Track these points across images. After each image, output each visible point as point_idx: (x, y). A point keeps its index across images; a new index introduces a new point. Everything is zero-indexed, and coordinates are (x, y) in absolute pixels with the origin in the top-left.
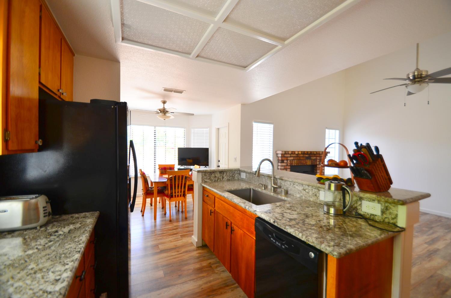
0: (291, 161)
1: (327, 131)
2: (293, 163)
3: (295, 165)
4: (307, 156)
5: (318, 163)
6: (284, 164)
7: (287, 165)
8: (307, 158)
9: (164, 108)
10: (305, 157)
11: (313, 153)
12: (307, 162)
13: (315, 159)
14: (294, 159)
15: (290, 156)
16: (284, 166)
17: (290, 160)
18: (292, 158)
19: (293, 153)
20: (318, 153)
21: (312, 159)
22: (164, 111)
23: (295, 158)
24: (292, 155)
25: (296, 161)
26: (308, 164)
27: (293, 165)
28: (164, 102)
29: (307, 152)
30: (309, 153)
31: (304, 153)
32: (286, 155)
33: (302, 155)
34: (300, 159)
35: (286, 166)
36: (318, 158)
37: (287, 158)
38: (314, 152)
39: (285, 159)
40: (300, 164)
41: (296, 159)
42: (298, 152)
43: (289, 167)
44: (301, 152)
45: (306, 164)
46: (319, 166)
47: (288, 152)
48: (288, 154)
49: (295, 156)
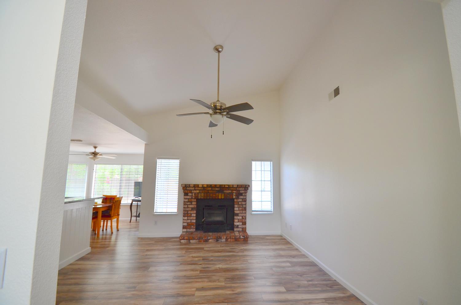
0: (197, 194)
1: (254, 163)
2: (199, 195)
3: (202, 198)
4: (217, 189)
5: (234, 197)
6: (188, 197)
7: (192, 198)
8: (219, 192)
9: (95, 151)
10: (215, 190)
11: (223, 186)
12: (218, 196)
13: (230, 192)
14: (200, 192)
15: (194, 189)
16: (188, 199)
17: (195, 193)
18: (198, 191)
19: (196, 186)
20: (232, 186)
21: (226, 193)
22: (95, 154)
23: (201, 191)
24: (196, 188)
25: (202, 194)
26: (220, 197)
27: (199, 198)
28: (95, 147)
29: (216, 185)
30: (218, 186)
31: (210, 186)
32: (188, 188)
33: (210, 189)
34: (208, 192)
35: (190, 199)
36: (235, 192)
37: (191, 191)
38: (225, 185)
39: (188, 192)
40: (208, 198)
41: (203, 192)
42: (203, 185)
43: (195, 200)
44: (207, 185)
45: (216, 198)
46: (238, 200)
47: (189, 185)
48: (190, 187)
49: (200, 189)
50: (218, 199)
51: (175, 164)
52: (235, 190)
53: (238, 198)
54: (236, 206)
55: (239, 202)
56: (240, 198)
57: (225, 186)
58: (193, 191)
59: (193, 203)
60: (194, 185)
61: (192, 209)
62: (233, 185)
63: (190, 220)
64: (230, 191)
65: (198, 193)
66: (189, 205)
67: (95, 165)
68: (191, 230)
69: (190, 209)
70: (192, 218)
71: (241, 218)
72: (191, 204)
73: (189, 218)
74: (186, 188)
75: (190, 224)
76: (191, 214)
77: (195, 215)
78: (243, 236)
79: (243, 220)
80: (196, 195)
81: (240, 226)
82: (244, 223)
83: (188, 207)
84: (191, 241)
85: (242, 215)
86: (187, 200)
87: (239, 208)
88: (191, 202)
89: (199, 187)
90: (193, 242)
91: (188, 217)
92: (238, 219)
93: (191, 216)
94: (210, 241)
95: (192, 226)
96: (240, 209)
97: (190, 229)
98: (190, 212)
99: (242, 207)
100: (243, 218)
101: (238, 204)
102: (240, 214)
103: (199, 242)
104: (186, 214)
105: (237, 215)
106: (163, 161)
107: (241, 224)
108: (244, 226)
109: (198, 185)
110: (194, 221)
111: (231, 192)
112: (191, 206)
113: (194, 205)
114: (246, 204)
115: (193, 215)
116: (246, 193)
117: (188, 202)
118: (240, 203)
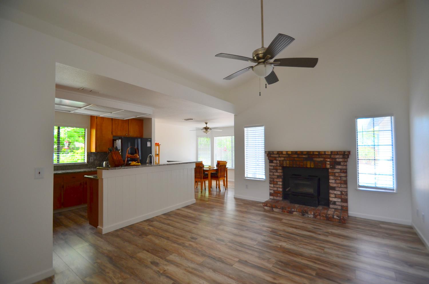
0: (281, 161)
2: (285, 163)
3: (288, 166)
4: (304, 156)
5: (328, 166)
6: (273, 164)
8: (306, 159)
10: (302, 157)
11: (312, 153)
12: (307, 164)
13: (321, 161)
14: (285, 160)
15: (278, 156)
16: (273, 166)
17: (280, 160)
18: (282, 159)
19: (280, 153)
20: (323, 153)
21: (316, 161)
22: (206, 129)
23: (286, 158)
24: (281, 155)
25: (288, 162)
26: (309, 166)
27: (285, 166)
29: (302, 152)
30: (305, 153)
31: (296, 153)
32: (272, 156)
33: (296, 156)
34: (294, 160)
35: (276, 166)
36: (329, 160)
37: (275, 158)
39: (273, 159)
40: (295, 166)
41: (289, 159)
42: (287, 152)
43: (281, 168)
44: (292, 152)
45: (304, 167)
46: (333, 170)
47: (273, 152)
48: (273, 154)
49: (284, 156)
50: (307, 168)
51: (260, 131)
52: (328, 158)
53: (333, 168)
54: (331, 177)
55: (335, 173)
56: (337, 168)
57: (315, 153)
58: (277, 159)
59: (279, 171)
60: (278, 152)
61: (278, 177)
62: (325, 152)
63: (276, 188)
64: (322, 159)
65: (283, 160)
66: (274, 173)
67: (215, 138)
68: (278, 198)
69: (276, 177)
70: (278, 186)
71: (339, 193)
72: (277, 172)
73: (275, 186)
74: (270, 156)
75: (277, 191)
76: (277, 182)
77: (281, 183)
78: (338, 217)
79: (343, 196)
80: (281, 163)
81: (337, 203)
82: (346, 201)
83: (273, 175)
84: (275, 210)
85: (341, 190)
86: (272, 168)
87: (335, 180)
88: (277, 170)
89: (282, 154)
90: (276, 211)
91: (274, 184)
92: (335, 194)
93: (277, 184)
94: (295, 213)
95: (279, 195)
96: (338, 181)
97: (277, 196)
98: (275, 180)
99: (341, 180)
100: (342, 194)
101: (335, 176)
102: (338, 188)
103: (282, 212)
104: (272, 181)
105: (334, 189)
106: (250, 129)
107: (340, 200)
108: (344, 204)
109: (282, 152)
110: (281, 190)
111: (324, 161)
112: (276, 174)
113: (280, 172)
114: (346, 176)
115: (279, 183)
116: (346, 162)
117: (273, 169)
118: (337, 174)
